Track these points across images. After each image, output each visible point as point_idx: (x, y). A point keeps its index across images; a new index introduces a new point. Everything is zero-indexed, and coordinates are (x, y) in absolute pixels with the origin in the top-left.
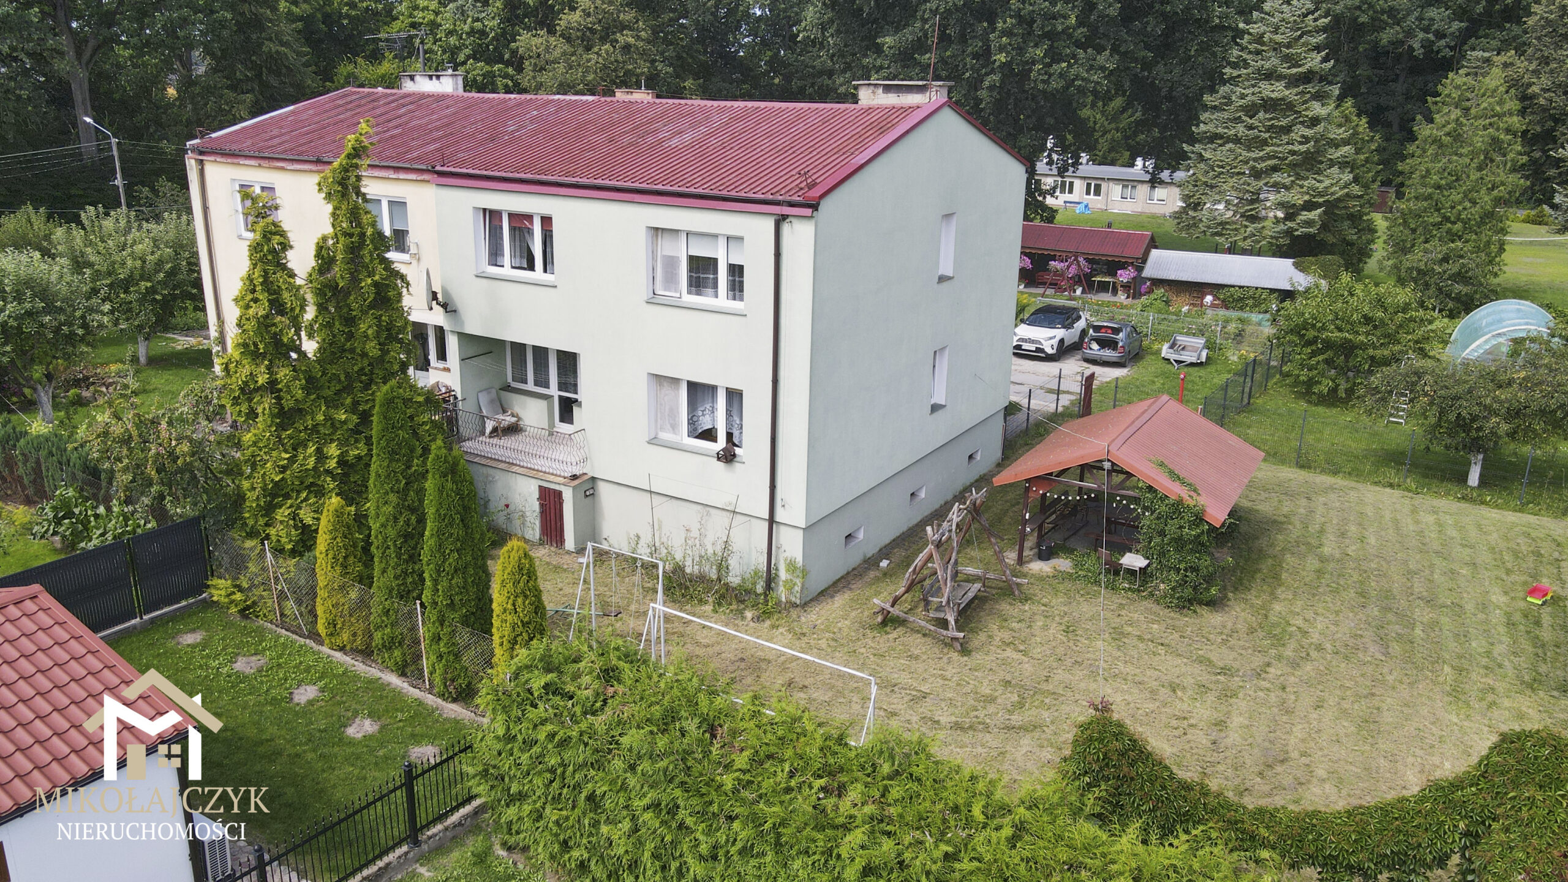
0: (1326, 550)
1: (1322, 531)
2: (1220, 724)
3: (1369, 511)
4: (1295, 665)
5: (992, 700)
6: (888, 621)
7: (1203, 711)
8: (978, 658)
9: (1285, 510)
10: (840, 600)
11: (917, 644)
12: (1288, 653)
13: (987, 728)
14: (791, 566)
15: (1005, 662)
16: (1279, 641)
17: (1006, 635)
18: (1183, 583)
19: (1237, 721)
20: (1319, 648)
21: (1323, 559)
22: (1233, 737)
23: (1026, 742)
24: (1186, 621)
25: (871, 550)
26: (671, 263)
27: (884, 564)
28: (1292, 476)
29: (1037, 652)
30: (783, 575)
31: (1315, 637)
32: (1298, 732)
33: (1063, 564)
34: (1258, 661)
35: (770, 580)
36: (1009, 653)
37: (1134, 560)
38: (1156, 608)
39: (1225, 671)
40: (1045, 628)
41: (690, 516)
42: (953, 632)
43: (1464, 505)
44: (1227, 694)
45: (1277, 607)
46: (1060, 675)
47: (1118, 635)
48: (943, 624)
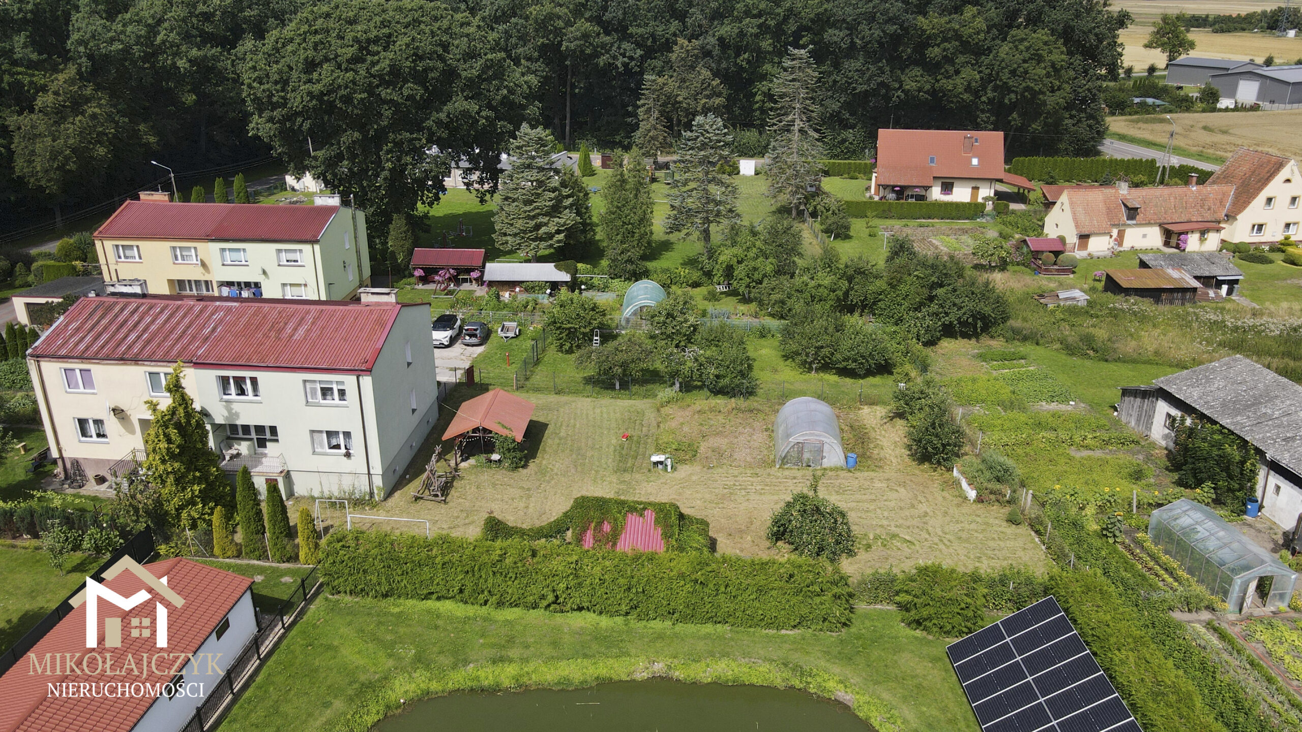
0: (562, 434)
1: (561, 425)
2: (527, 507)
3: (579, 412)
4: (549, 482)
5: (458, 517)
6: (417, 499)
7: (522, 505)
8: (451, 504)
9: (549, 418)
10: (397, 494)
11: (430, 505)
12: (547, 478)
13: (459, 526)
14: (378, 487)
15: (460, 504)
16: (544, 475)
17: (457, 494)
18: (512, 463)
19: (532, 505)
20: (557, 474)
21: (560, 439)
22: (531, 510)
23: (471, 527)
24: (515, 475)
25: (401, 472)
26: (314, 391)
27: (408, 476)
28: (552, 400)
29: (469, 498)
30: (376, 491)
31: (556, 471)
32: (549, 504)
33: (472, 461)
34: (538, 483)
35: (372, 494)
36: (461, 500)
37: (495, 457)
38: (505, 472)
39: (529, 489)
40: (470, 488)
41: (334, 479)
42: (440, 498)
43: (612, 400)
44: (529, 497)
45: (544, 462)
46: (478, 504)
47: (494, 485)
48: (437, 496)
